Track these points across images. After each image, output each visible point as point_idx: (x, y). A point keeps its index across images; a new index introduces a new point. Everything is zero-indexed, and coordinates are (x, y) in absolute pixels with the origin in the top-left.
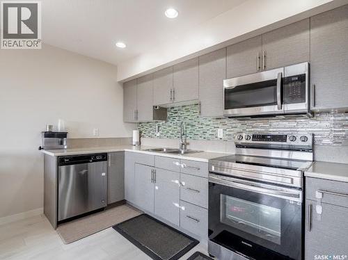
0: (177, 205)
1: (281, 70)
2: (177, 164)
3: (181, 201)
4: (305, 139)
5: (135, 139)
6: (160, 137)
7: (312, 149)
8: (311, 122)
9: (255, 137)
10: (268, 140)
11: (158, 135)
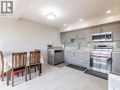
0: (81, 61)
1: (106, 33)
2: (81, 52)
3: (82, 60)
4: (111, 46)
5: (63, 47)
6: (71, 46)
7: (112, 48)
8: (112, 43)
9: (99, 46)
10: (102, 47)
11: (70, 46)
